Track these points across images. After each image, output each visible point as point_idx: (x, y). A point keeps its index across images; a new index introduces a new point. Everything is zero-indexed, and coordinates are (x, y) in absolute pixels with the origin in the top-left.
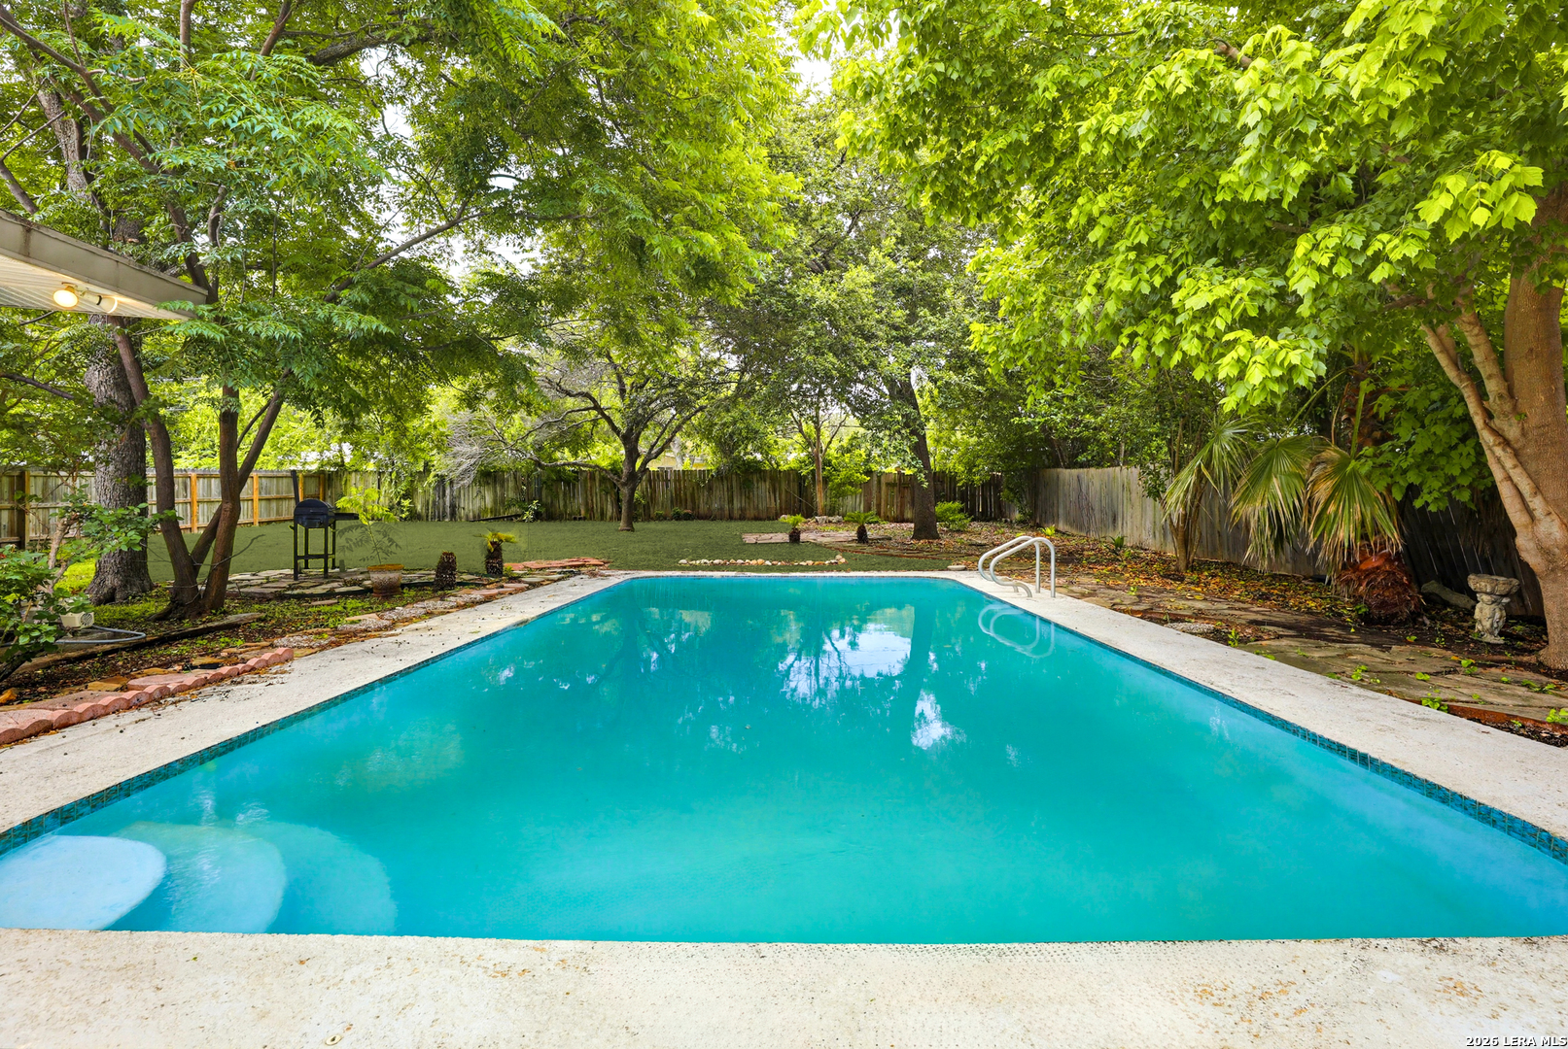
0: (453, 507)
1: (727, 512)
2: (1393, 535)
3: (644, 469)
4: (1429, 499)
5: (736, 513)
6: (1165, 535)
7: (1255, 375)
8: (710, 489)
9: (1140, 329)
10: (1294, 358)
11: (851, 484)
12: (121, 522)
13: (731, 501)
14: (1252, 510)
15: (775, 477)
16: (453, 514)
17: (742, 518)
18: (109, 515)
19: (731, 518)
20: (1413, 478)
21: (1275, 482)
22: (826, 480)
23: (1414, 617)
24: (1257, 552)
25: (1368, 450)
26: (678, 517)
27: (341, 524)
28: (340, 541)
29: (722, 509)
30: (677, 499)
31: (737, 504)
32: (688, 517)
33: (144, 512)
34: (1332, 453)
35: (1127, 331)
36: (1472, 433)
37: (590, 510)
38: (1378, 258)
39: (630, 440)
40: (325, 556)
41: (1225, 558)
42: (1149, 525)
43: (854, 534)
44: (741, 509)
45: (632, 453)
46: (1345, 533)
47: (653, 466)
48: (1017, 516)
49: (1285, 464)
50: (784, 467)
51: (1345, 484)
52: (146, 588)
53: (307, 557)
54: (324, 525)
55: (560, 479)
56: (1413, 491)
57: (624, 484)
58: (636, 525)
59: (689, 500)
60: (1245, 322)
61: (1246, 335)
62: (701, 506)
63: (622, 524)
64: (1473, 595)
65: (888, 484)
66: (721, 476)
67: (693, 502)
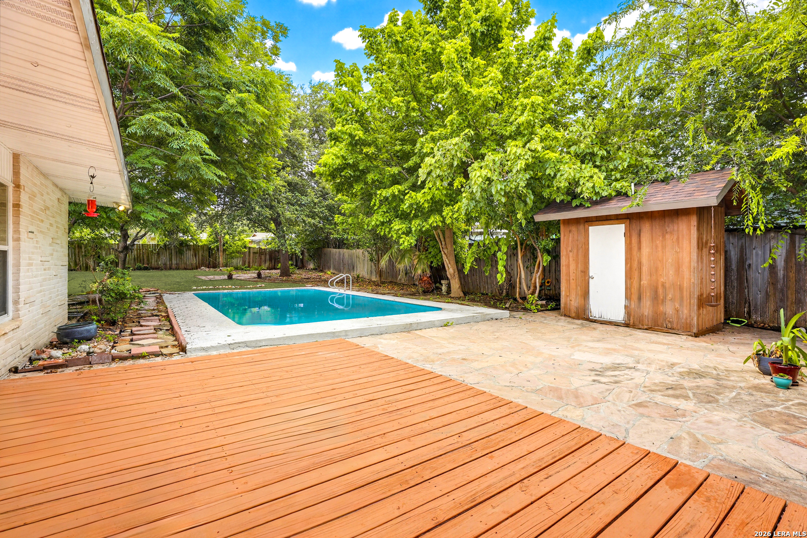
1: (168, 266)
2: (428, 272)
4: (434, 265)
5: (174, 266)
6: (371, 273)
7: (406, 244)
8: (159, 254)
9: (383, 228)
10: (412, 241)
11: (237, 252)
13: (171, 259)
14: (401, 266)
15: (196, 249)
17: (177, 269)
19: (171, 269)
20: (432, 260)
21: (406, 259)
22: (224, 250)
23: (433, 290)
24: (401, 277)
25: (424, 253)
26: (139, 269)
29: (165, 264)
31: (174, 262)
32: (146, 269)
34: (417, 253)
35: (380, 227)
36: (440, 251)
38: (423, 226)
39: (124, 230)
41: (390, 280)
42: (366, 270)
43: (255, 275)
44: (177, 264)
45: (125, 236)
46: (419, 272)
48: (312, 266)
49: (408, 255)
50: (200, 244)
51: (420, 260)
56: (432, 262)
57: (121, 252)
59: (145, 260)
60: (403, 233)
61: (404, 236)
62: (153, 263)
64: (442, 285)
65: (254, 253)
66: (165, 247)
67: (148, 260)
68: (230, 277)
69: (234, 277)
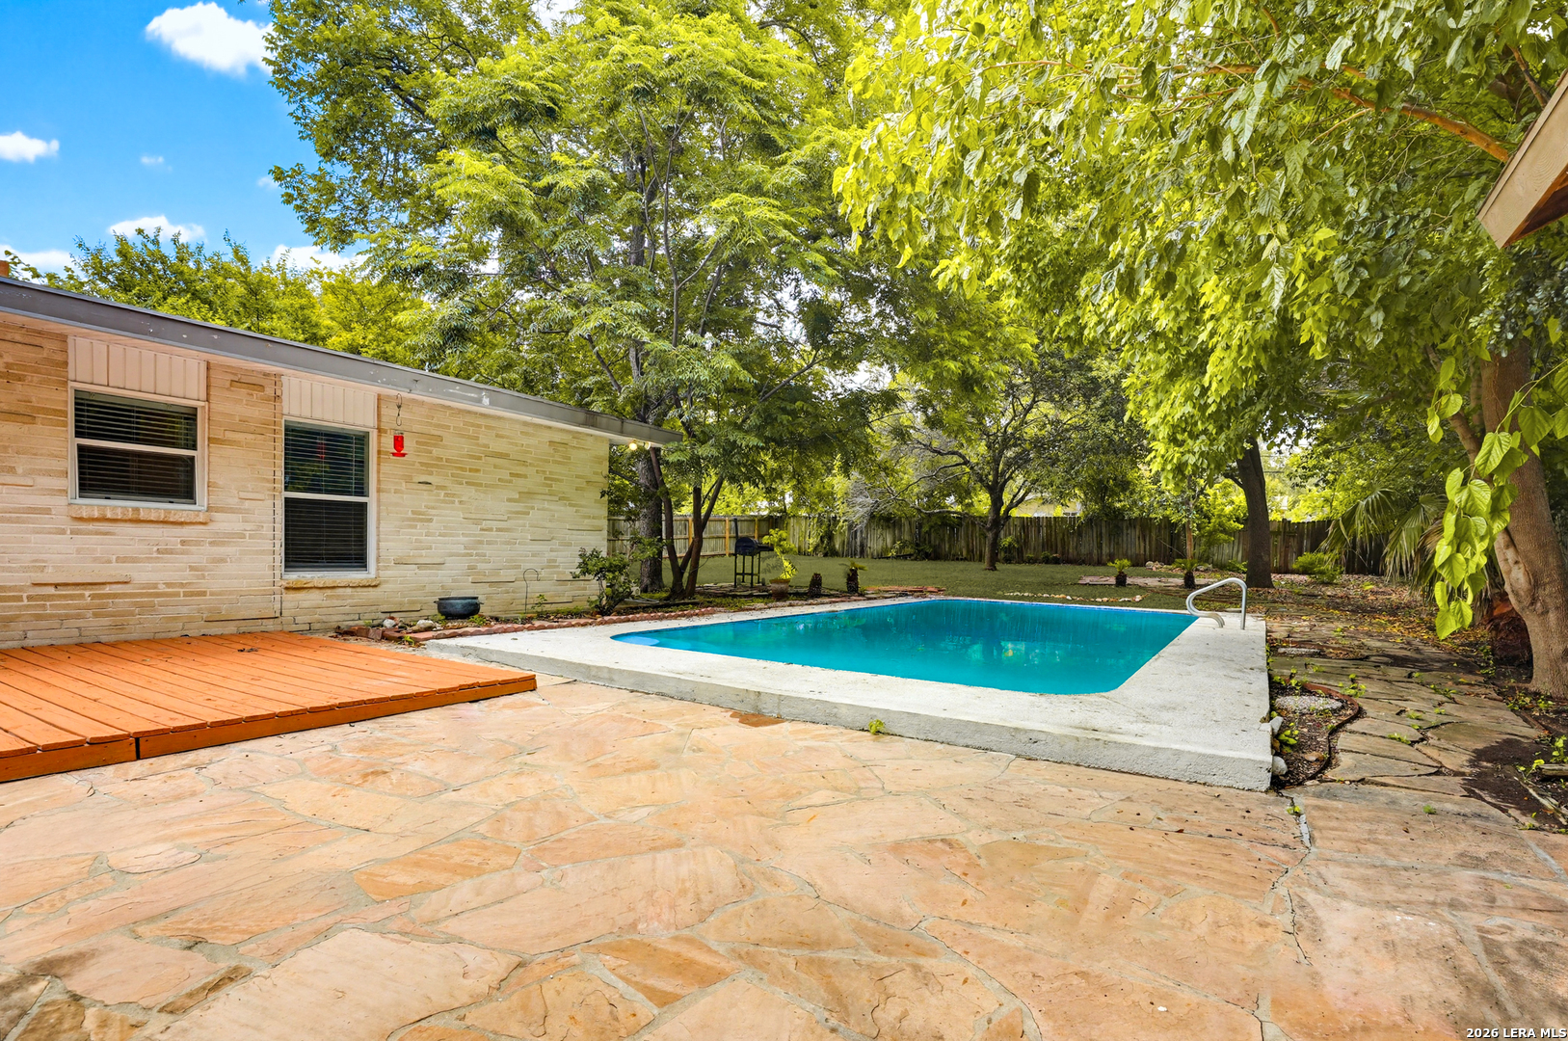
0: (862, 546)
1: (1095, 558)
3: (1007, 517)
8: (1080, 534)
11: (1224, 531)
12: (650, 544)
13: (1100, 547)
15: (1145, 524)
16: (862, 552)
18: (646, 541)
19: (1099, 563)
26: (1047, 561)
27: (763, 554)
28: (763, 565)
29: (1088, 554)
30: (1048, 544)
31: (1105, 550)
32: (1056, 561)
33: (661, 540)
37: (970, 551)
39: (996, 491)
40: (752, 574)
43: (1183, 580)
44: (1110, 554)
45: (997, 502)
47: (1015, 513)
52: (661, 587)
53: (743, 574)
54: (752, 555)
55: (944, 524)
57: (989, 530)
58: (998, 566)
59: (1059, 544)
62: (1071, 551)
63: (985, 565)
66: (1091, 521)
67: (1063, 547)
68: (1121, 580)
69: (1129, 581)
